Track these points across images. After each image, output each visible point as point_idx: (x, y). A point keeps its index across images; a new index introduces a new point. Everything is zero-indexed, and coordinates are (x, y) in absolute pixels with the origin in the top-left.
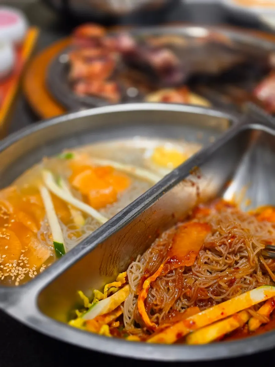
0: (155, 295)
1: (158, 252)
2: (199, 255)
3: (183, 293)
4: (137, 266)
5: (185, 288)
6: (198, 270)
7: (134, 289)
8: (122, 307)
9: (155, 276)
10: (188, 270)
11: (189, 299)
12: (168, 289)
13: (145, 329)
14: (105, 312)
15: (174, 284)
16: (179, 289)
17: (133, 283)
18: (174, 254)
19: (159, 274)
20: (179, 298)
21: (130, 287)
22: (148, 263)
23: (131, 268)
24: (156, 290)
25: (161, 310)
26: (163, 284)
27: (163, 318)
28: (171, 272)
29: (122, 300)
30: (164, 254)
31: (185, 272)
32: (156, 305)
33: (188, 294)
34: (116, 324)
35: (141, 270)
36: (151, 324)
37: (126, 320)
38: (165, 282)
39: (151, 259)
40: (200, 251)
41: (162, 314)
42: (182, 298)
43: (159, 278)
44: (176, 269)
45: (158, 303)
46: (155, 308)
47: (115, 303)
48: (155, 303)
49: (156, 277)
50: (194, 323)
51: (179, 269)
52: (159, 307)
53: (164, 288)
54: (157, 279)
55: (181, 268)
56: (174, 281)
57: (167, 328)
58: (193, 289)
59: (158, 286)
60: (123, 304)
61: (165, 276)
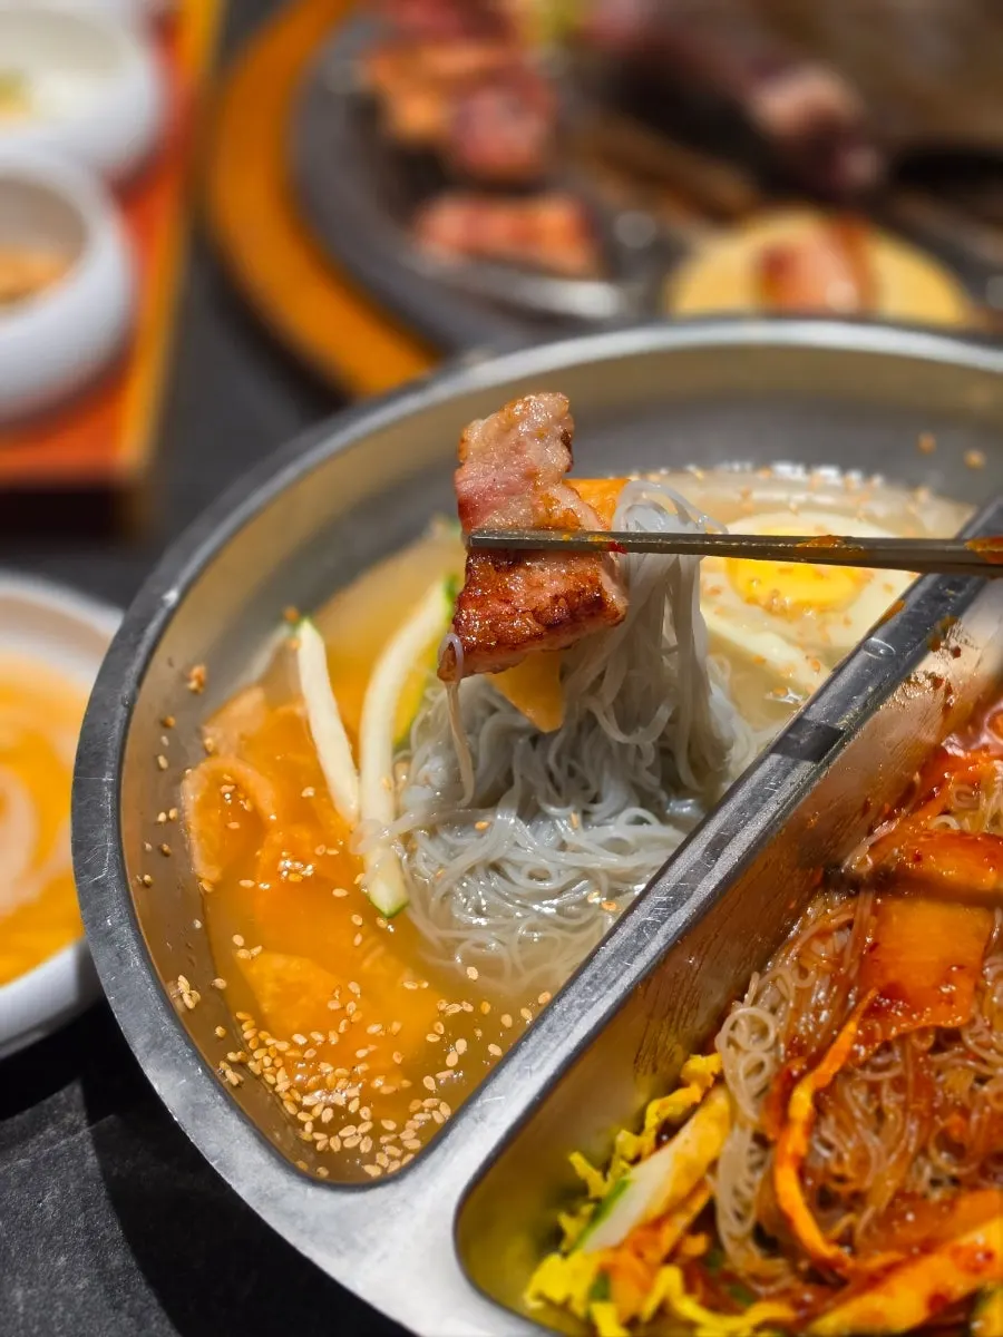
0: (832, 1139)
1: (829, 967)
2: (984, 977)
3: (935, 1133)
4: (753, 1020)
5: (943, 1112)
6: (984, 1039)
7: (749, 1111)
8: (709, 1178)
9: (828, 1068)
10: (947, 1039)
11: (958, 1151)
12: (880, 1114)
13: (803, 1265)
14: (658, 1208)
15: (902, 1097)
16: (922, 1119)
17: (745, 1088)
18: (892, 975)
19: (843, 1057)
20: (923, 1151)
21: (732, 1100)
22: (797, 1012)
23: (733, 1028)
24: (839, 1123)
25: (857, 1200)
26: (862, 1098)
27: (867, 1230)
28: (887, 1047)
29: (709, 1153)
30: (852, 975)
31: (938, 1048)
32: (841, 1179)
33: (955, 1134)
34: (697, 1245)
35: (772, 1036)
36: (829, 1252)
37: (728, 1226)
38: (864, 1089)
39: (803, 994)
40: (984, 958)
41: (868, 1214)
42: (933, 1151)
43: (845, 1073)
44: (903, 1038)
45: (850, 1172)
46: (834, 1187)
47: (689, 1169)
48: (836, 1170)
49: (832, 1072)
50: (989, 1256)
51: (915, 1040)
52: (851, 1187)
53: (864, 1113)
54: (835, 1077)
55: (923, 1032)
56: (899, 1084)
57: (890, 1269)
58: (975, 1117)
59: (841, 1103)
60: (713, 1166)
61: (863, 1066)
